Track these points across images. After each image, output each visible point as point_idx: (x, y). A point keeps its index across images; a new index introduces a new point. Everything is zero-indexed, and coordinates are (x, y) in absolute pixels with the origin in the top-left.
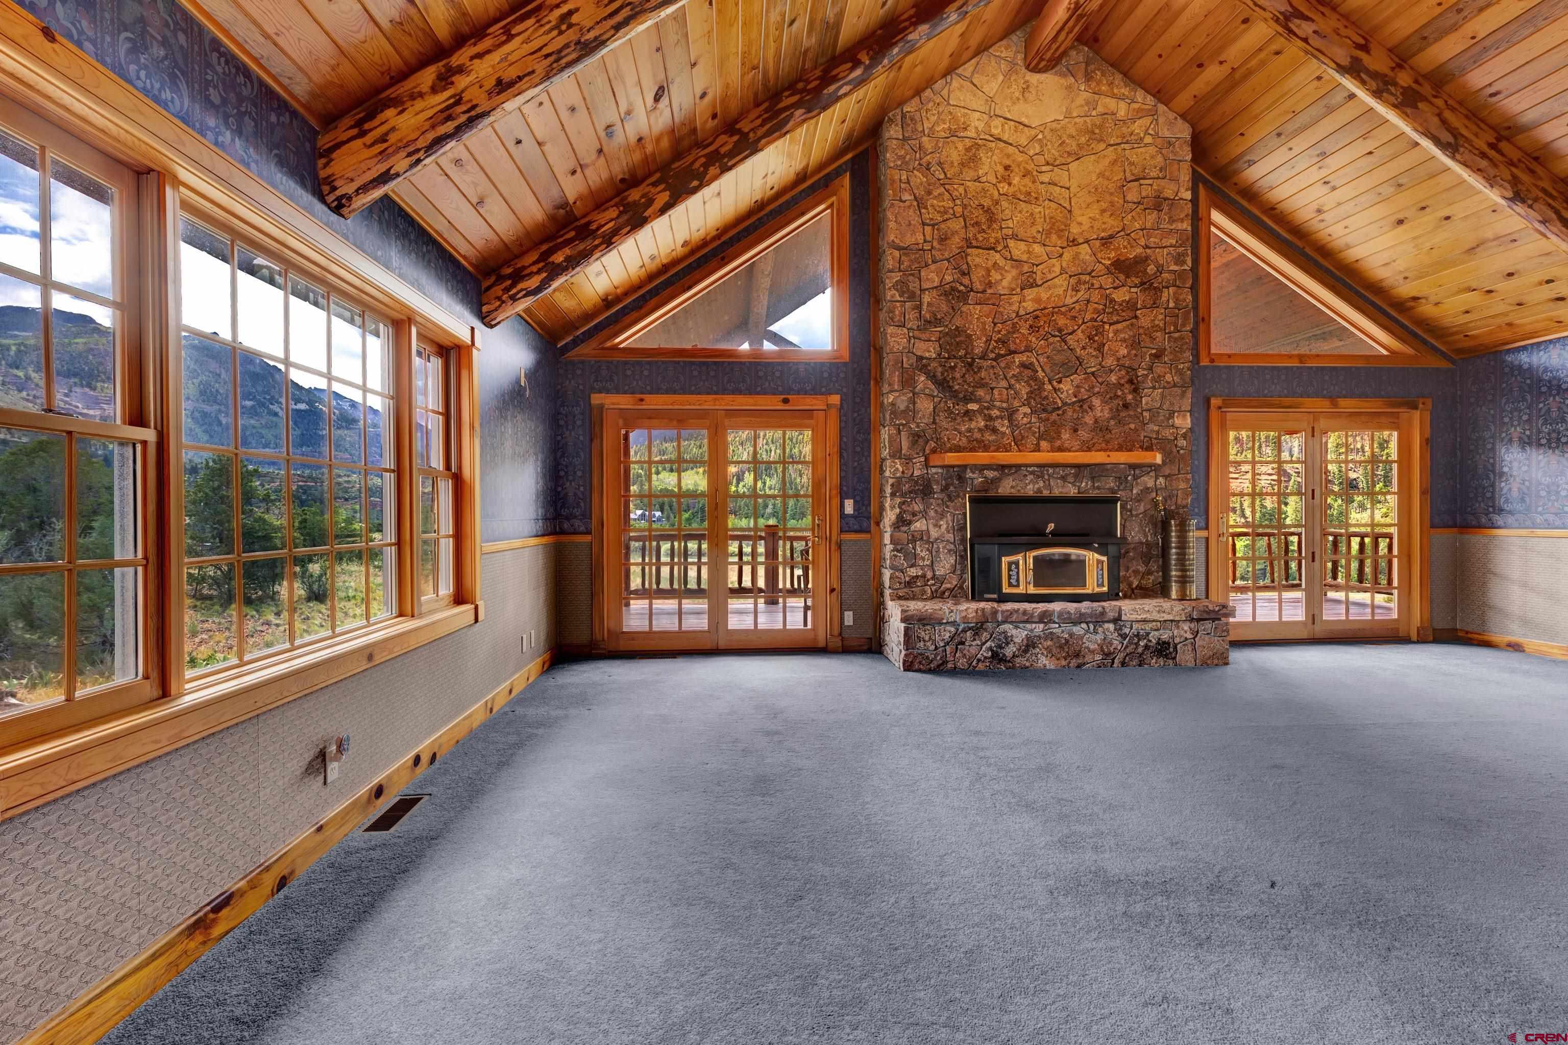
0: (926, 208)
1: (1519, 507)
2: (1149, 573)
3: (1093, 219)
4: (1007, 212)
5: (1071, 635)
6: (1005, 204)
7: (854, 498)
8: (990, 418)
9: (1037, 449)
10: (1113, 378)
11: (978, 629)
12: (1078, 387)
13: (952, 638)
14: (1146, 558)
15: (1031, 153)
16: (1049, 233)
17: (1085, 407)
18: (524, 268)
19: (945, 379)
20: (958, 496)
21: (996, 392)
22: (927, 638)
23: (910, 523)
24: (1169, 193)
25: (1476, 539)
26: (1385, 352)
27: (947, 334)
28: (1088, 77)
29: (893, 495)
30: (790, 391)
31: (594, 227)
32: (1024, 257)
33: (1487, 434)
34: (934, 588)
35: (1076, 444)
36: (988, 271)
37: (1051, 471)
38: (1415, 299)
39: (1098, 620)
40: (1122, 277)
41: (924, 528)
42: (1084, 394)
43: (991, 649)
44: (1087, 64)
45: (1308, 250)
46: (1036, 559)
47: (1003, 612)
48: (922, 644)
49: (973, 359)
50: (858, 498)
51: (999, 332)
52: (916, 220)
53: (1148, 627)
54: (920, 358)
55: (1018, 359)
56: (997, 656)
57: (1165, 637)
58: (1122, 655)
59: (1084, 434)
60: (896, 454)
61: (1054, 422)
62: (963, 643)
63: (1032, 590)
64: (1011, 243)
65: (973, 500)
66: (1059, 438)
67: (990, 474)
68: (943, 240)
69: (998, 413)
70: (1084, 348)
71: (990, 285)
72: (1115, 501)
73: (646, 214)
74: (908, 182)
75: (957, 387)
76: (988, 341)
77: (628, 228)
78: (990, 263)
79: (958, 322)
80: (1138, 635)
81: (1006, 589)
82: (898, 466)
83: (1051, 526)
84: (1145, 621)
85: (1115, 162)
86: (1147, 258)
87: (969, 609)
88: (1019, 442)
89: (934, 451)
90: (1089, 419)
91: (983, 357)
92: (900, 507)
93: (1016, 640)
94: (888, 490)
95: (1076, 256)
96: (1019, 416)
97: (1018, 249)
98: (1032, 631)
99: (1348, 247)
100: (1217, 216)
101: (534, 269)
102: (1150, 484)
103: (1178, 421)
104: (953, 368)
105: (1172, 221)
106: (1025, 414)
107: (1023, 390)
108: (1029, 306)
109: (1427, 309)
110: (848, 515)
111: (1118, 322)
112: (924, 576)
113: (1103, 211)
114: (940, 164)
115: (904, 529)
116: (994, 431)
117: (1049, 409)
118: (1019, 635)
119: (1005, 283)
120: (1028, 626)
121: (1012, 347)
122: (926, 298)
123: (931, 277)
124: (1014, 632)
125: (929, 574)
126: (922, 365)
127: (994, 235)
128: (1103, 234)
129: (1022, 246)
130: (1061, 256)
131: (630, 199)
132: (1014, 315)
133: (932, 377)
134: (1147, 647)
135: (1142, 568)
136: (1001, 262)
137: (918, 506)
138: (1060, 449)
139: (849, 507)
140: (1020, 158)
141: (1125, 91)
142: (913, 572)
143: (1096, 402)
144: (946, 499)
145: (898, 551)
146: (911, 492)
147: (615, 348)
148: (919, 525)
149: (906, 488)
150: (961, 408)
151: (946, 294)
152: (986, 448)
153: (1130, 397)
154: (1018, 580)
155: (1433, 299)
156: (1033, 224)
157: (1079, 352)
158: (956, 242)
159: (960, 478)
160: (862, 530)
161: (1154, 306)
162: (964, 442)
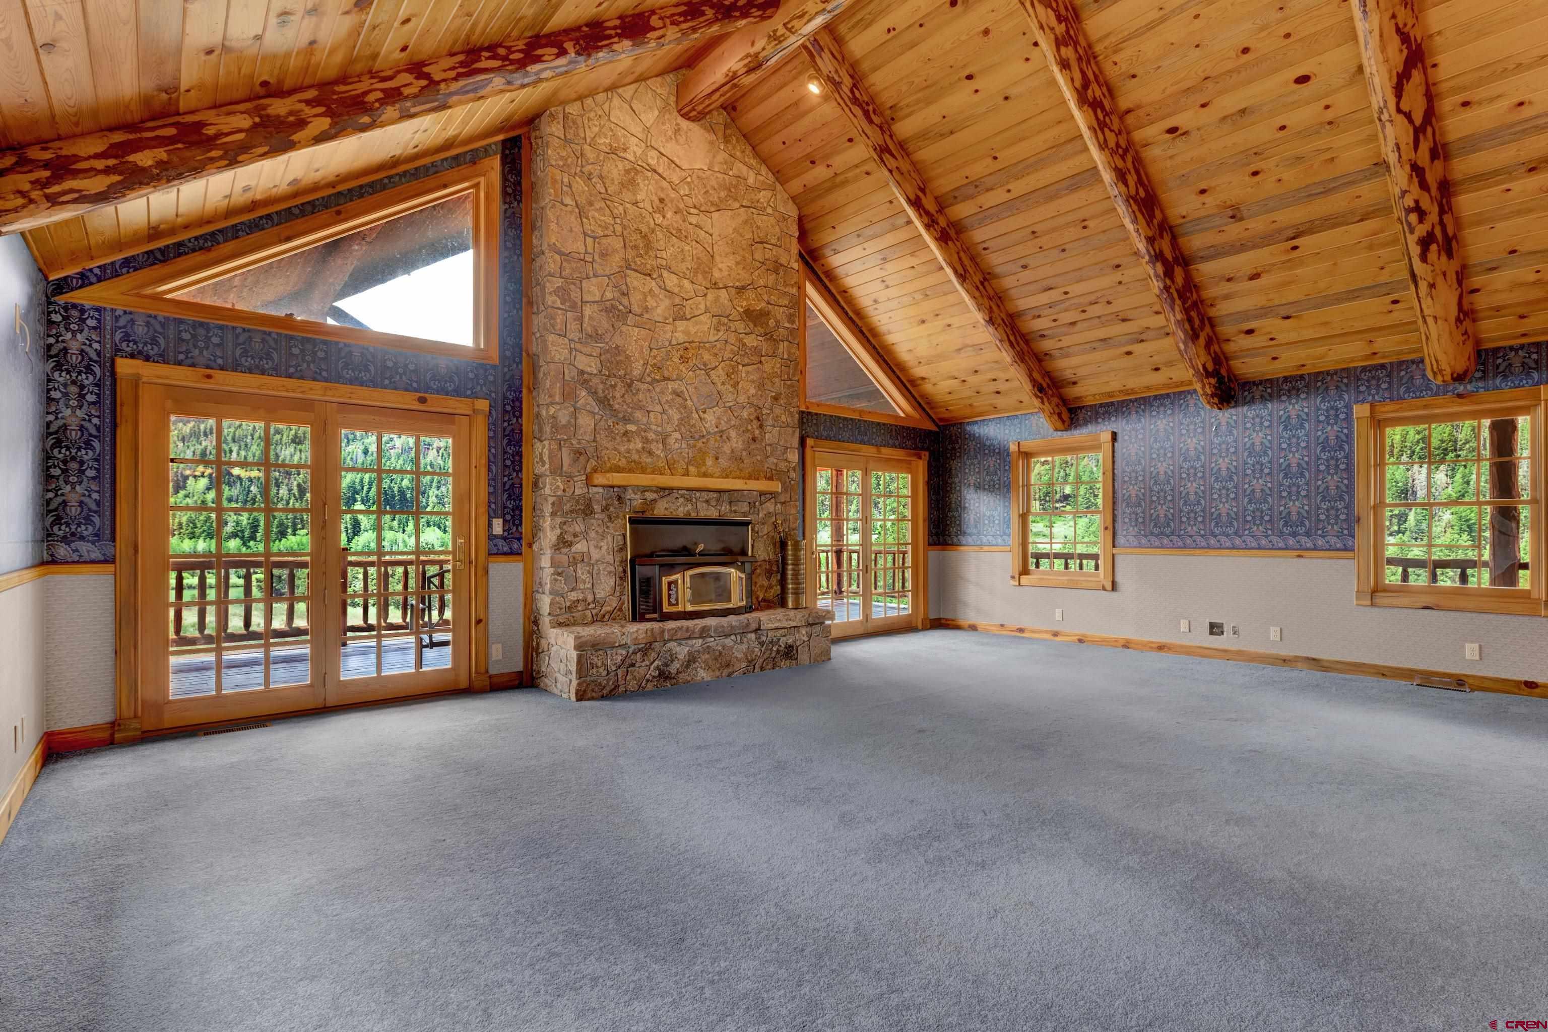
0: (587, 218)
1: (975, 531)
2: (771, 587)
3: (730, 268)
4: (661, 242)
5: (724, 647)
6: (660, 235)
7: (503, 516)
8: (646, 441)
9: (687, 474)
10: (745, 414)
11: (646, 650)
12: (719, 418)
13: (623, 661)
14: (769, 573)
15: (682, 193)
16: (696, 272)
17: (724, 437)
18: (76, 158)
19: (605, 397)
20: (618, 517)
21: (652, 415)
22: (599, 664)
23: (570, 545)
24: (783, 261)
25: (950, 554)
26: (902, 415)
27: (608, 351)
28: (727, 141)
29: (553, 514)
30: (427, 389)
31: (210, 131)
32: (676, 290)
33: (957, 480)
34: (594, 612)
35: (717, 471)
36: (645, 296)
37: (698, 494)
38: (923, 379)
39: (744, 631)
40: (751, 325)
41: (585, 550)
42: (723, 426)
43: (658, 668)
44: (726, 127)
45: (864, 329)
46: (692, 578)
47: (669, 630)
48: (595, 670)
49: (632, 382)
50: (508, 517)
51: (655, 357)
52: (577, 229)
53: (777, 634)
54: (582, 372)
55: (671, 385)
56: (663, 675)
57: (790, 641)
58: (761, 660)
59: (723, 462)
60: (557, 470)
61: (700, 450)
62: (633, 665)
63: (689, 608)
64: (665, 274)
65: (632, 521)
66: (704, 464)
67: (650, 496)
68: (604, 255)
69: (654, 437)
70: (723, 384)
71: (647, 309)
72: (747, 524)
73: (295, 137)
74: (570, 186)
75: (617, 406)
76: (645, 364)
77: (266, 149)
78: (647, 289)
79: (618, 341)
80: (771, 642)
81: (666, 609)
82: (559, 484)
83: (700, 547)
84: (777, 629)
85: (745, 222)
86: (768, 313)
87: (638, 631)
88: (671, 468)
89: (595, 470)
90: (727, 449)
92: (561, 528)
93: (679, 657)
94: (548, 509)
95: (717, 299)
96: (671, 440)
97: (671, 281)
98: (692, 646)
99: (889, 333)
100: (810, 289)
101: (100, 164)
102: (772, 509)
103: (790, 456)
104: (613, 387)
105: (786, 285)
106: (677, 439)
107: (675, 416)
108: (680, 337)
109: (928, 388)
110: (496, 537)
111: (748, 365)
112: (585, 600)
113: (738, 263)
114: (601, 177)
115: (565, 550)
116: (650, 453)
117: (697, 436)
118: (682, 651)
119: (659, 311)
120: (690, 642)
121: (666, 374)
122: (588, 311)
123: (593, 290)
124: (678, 649)
125: (590, 598)
126: (584, 380)
127: (651, 263)
128: (737, 284)
129: (674, 278)
130: (705, 295)
131: (271, 111)
132: (667, 343)
133: (593, 393)
134: (778, 651)
135: (766, 583)
136: (657, 290)
137: (578, 526)
138: (705, 475)
139: (498, 527)
140: (673, 195)
141: (753, 162)
142: (573, 596)
143: (733, 433)
144: (606, 519)
145: (559, 574)
146: (572, 512)
147: (160, 298)
148: (580, 547)
149: (567, 507)
150: (620, 428)
151: (606, 310)
152: (643, 471)
153: (757, 432)
154: (677, 600)
155: (933, 380)
156: (683, 260)
157: (720, 387)
158: (616, 261)
159: (619, 498)
160: (512, 553)
161: (774, 356)
162: (623, 463)
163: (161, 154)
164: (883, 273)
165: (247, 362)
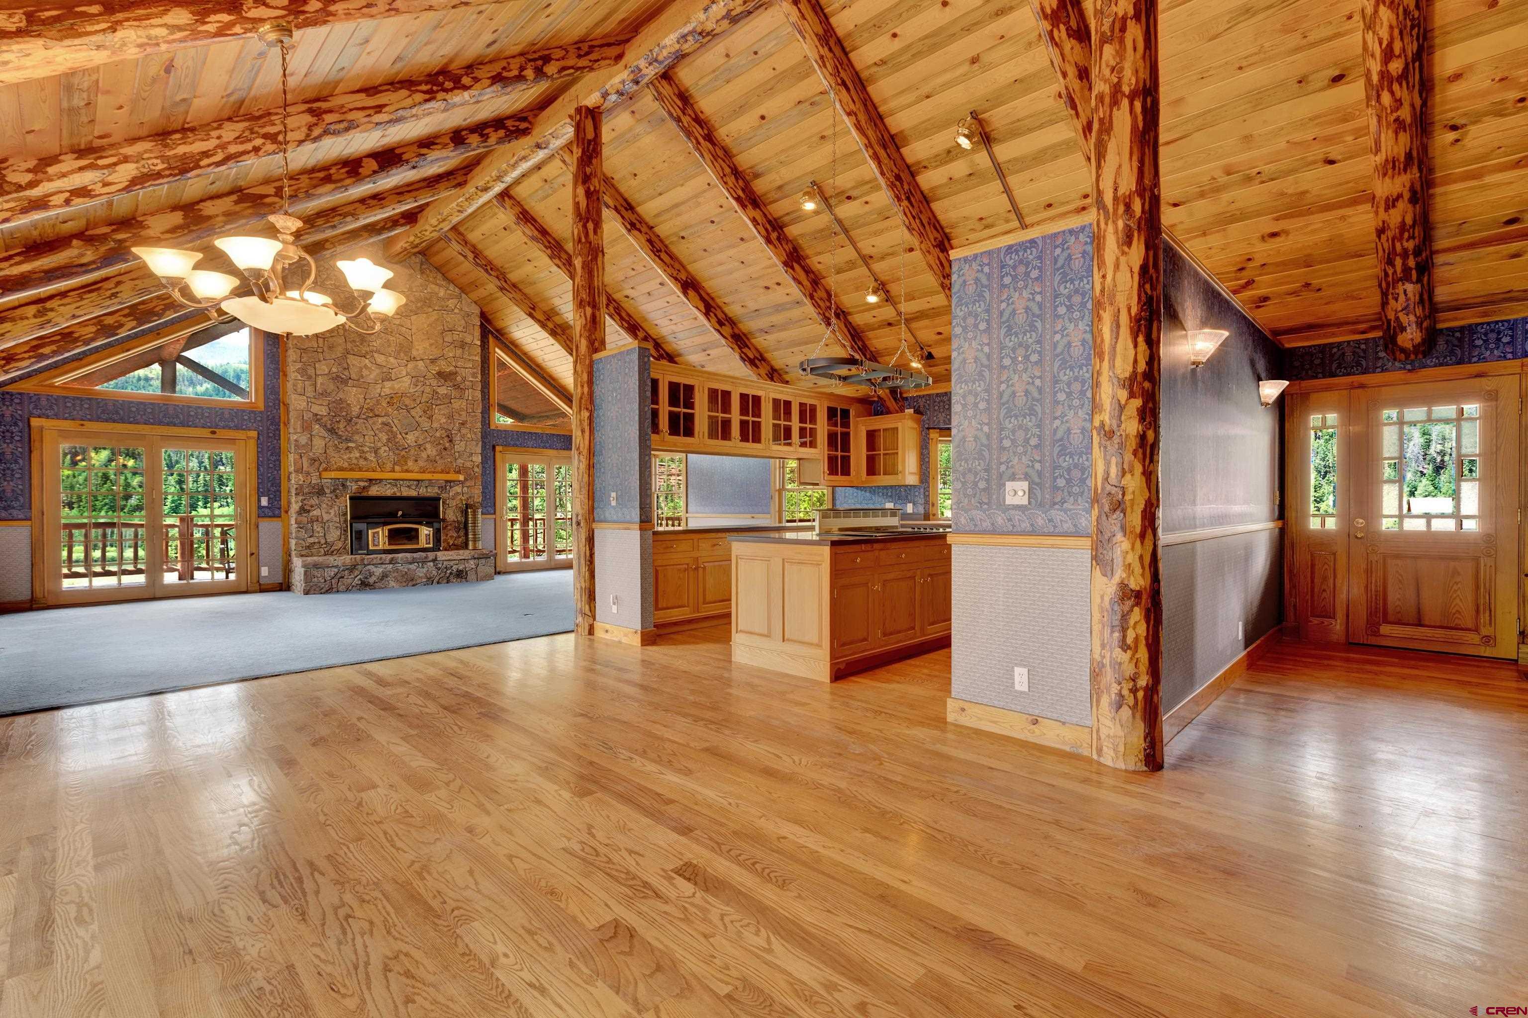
2: (459, 537)
3: (425, 348)
5: (409, 570)
7: (268, 495)
8: (363, 452)
9: (393, 471)
10: (438, 434)
11: (352, 568)
12: (417, 438)
13: (335, 575)
14: (458, 530)
16: (399, 353)
17: (422, 448)
18: (17, 354)
19: (332, 428)
20: (341, 496)
21: (366, 437)
22: (319, 576)
23: (309, 511)
24: (468, 340)
27: (334, 402)
28: (422, 272)
29: (297, 494)
30: (217, 426)
31: (76, 335)
32: (384, 364)
34: (325, 549)
35: (416, 469)
36: (361, 369)
37: (401, 483)
39: (424, 561)
40: (442, 381)
41: (319, 515)
42: (420, 442)
43: (360, 579)
44: (422, 264)
46: (390, 530)
47: (368, 559)
48: (316, 579)
49: (352, 418)
50: (271, 496)
51: (368, 404)
53: (452, 563)
54: (316, 415)
55: (380, 420)
56: (364, 582)
57: (461, 568)
58: (437, 578)
59: (421, 463)
60: (300, 470)
61: (403, 457)
62: (343, 577)
63: (387, 547)
64: (376, 355)
65: (351, 498)
66: (406, 465)
67: (362, 484)
68: (331, 348)
69: (368, 449)
70: (420, 417)
71: (362, 377)
72: (439, 499)
75: (341, 433)
76: (362, 408)
78: (362, 365)
79: (341, 395)
80: (446, 568)
81: (371, 548)
82: (301, 477)
83: (400, 513)
84: (451, 561)
85: (437, 320)
86: (456, 373)
87: (347, 559)
88: (381, 467)
89: (326, 470)
90: (424, 455)
91: (358, 417)
92: (302, 502)
93: (376, 574)
94: (293, 492)
95: (416, 367)
96: (381, 451)
97: (380, 359)
98: (385, 569)
100: (498, 350)
101: (26, 355)
102: (459, 490)
103: (474, 459)
104: (338, 422)
105: (470, 354)
106: (385, 451)
107: (384, 437)
108: (387, 391)
110: (264, 507)
111: (440, 405)
112: (319, 543)
113: (431, 345)
115: (305, 515)
116: (366, 459)
117: (400, 449)
118: (378, 571)
119: (372, 376)
120: (383, 567)
121: (377, 413)
122: (320, 380)
123: (323, 368)
124: (375, 570)
125: (323, 541)
126: (317, 418)
127: (364, 349)
128: (431, 357)
129: (383, 358)
130: (406, 366)
131: (106, 322)
132: (378, 395)
133: (324, 426)
134: (451, 573)
135: (455, 535)
136: (369, 365)
137: (314, 501)
138: (407, 471)
139: (264, 502)
141: (444, 283)
142: (312, 540)
143: (428, 446)
144: (335, 498)
145: (301, 528)
146: (309, 493)
147: (52, 386)
148: (316, 513)
149: (306, 490)
150: (344, 445)
151: (333, 379)
152: (360, 470)
153: (447, 445)
154: (378, 542)
156: (389, 346)
157: (417, 419)
158: (339, 350)
159: (343, 485)
160: (274, 516)
161: (461, 398)
162: (346, 465)
163: (54, 347)
165: (105, 416)
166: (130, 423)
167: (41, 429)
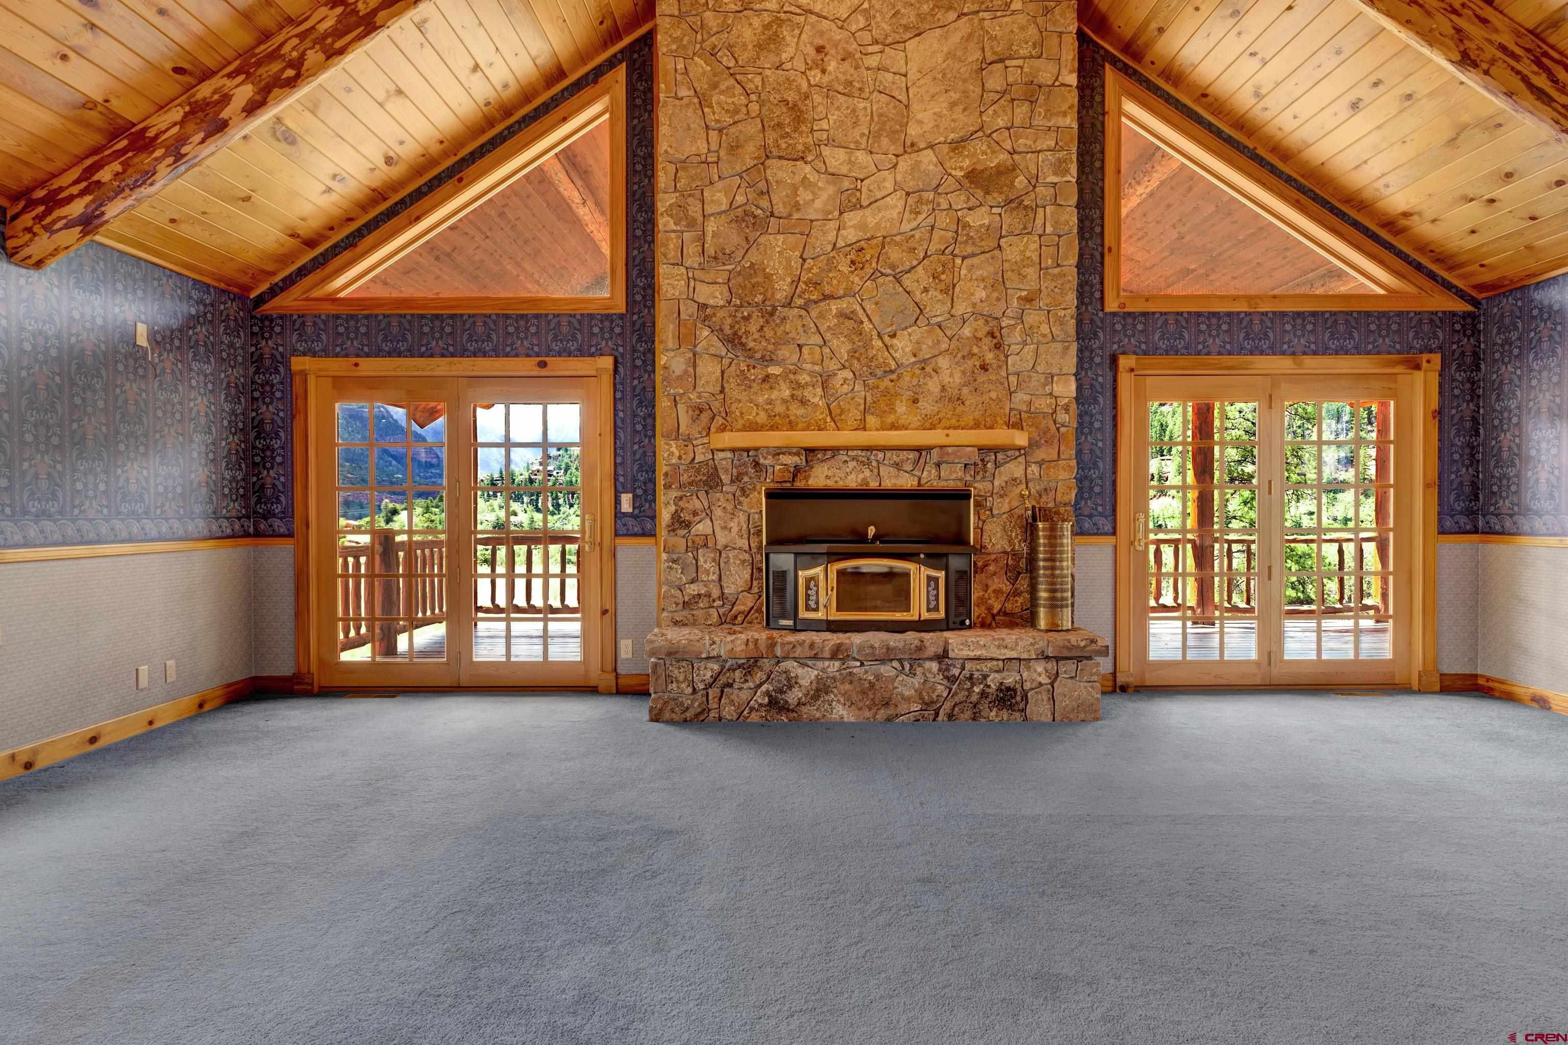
0: (711, 106)
1: (1547, 505)
2: (1017, 593)
3: (939, 115)
4: (820, 108)
5: (878, 677)
6: (817, 98)
7: (633, 491)
8: (799, 386)
9: (862, 426)
10: (967, 332)
11: (750, 666)
12: (918, 343)
13: (715, 679)
14: (1014, 574)
15: (854, 28)
16: (878, 137)
17: (928, 369)
18: (61, 189)
19: (735, 334)
20: (754, 489)
21: (805, 350)
22: (681, 678)
23: (688, 525)
24: (1046, 77)
26: (1381, 292)
27: (739, 273)
29: (667, 487)
30: (547, 351)
31: (151, 133)
32: (844, 170)
33: (1513, 404)
34: (721, 611)
35: (915, 420)
36: (795, 188)
37: (880, 455)
38: (1406, 215)
39: (916, 657)
40: (979, 193)
41: (710, 531)
42: (925, 353)
43: (767, 693)
45: (1261, 152)
46: (841, 573)
47: (783, 644)
48: (674, 685)
49: (775, 308)
50: (639, 492)
51: (810, 270)
52: (696, 124)
53: (985, 667)
54: (703, 307)
55: (834, 306)
56: (775, 704)
57: (1011, 681)
58: (948, 706)
59: (927, 406)
60: (672, 433)
61: (885, 391)
62: (730, 685)
63: (836, 616)
64: (826, 151)
65: (770, 495)
66: (892, 410)
67: (791, 460)
68: (735, 148)
69: (808, 379)
70: (926, 290)
71: (797, 207)
72: (967, 496)
73: (224, 115)
74: (686, 72)
75: (751, 344)
76: (796, 281)
77: (201, 135)
78: (798, 179)
79: (754, 256)
80: (971, 678)
81: (803, 614)
82: (674, 449)
83: (872, 531)
84: (978, 659)
85: (969, 38)
86: (1014, 168)
87: (751, 638)
88: (836, 419)
89: (722, 429)
90: (933, 386)
91: (789, 304)
92: (676, 504)
93: (802, 682)
95: (916, 166)
96: (837, 381)
97: (836, 158)
98: (823, 670)
100: (1130, 107)
101: (75, 190)
102: (1019, 472)
103: (1058, 389)
104: (746, 319)
105: (1049, 114)
106: (845, 380)
107: (843, 348)
108: (851, 235)
109: (1424, 229)
110: (625, 515)
111: (973, 255)
112: (708, 595)
113: (953, 105)
114: (730, 48)
115: (683, 532)
116: (803, 402)
117: (879, 373)
118: (807, 676)
119: (818, 204)
120: (820, 664)
121: (828, 290)
122: (711, 227)
123: (718, 199)
124: (800, 671)
125: (716, 593)
126: (705, 315)
127: (801, 141)
128: (952, 136)
129: (841, 154)
130: (895, 166)
132: (830, 247)
133: (718, 331)
134: (983, 694)
135: (1006, 587)
136: (813, 177)
137: (700, 502)
138: (894, 427)
139: (627, 503)
140: (838, 35)
142: (693, 589)
143: (943, 362)
144: (738, 493)
145: (674, 561)
146: (691, 484)
147: (332, 299)
148: (702, 527)
149: (685, 478)
150: (757, 373)
151: (737, 220)
152: (792, 426)
153: (989, 357)
154: (817, 603)
155: (1429, 214)
156: (855, 124)
157: (918, 296)
158: (750, 150)
159: (757, 464)
160: (644, 534)
161: (1026, 231)
162: (762, 418)
164: (1247, 39)
165: (387, 347)
166: (422, 356)
167: (304, 374)
